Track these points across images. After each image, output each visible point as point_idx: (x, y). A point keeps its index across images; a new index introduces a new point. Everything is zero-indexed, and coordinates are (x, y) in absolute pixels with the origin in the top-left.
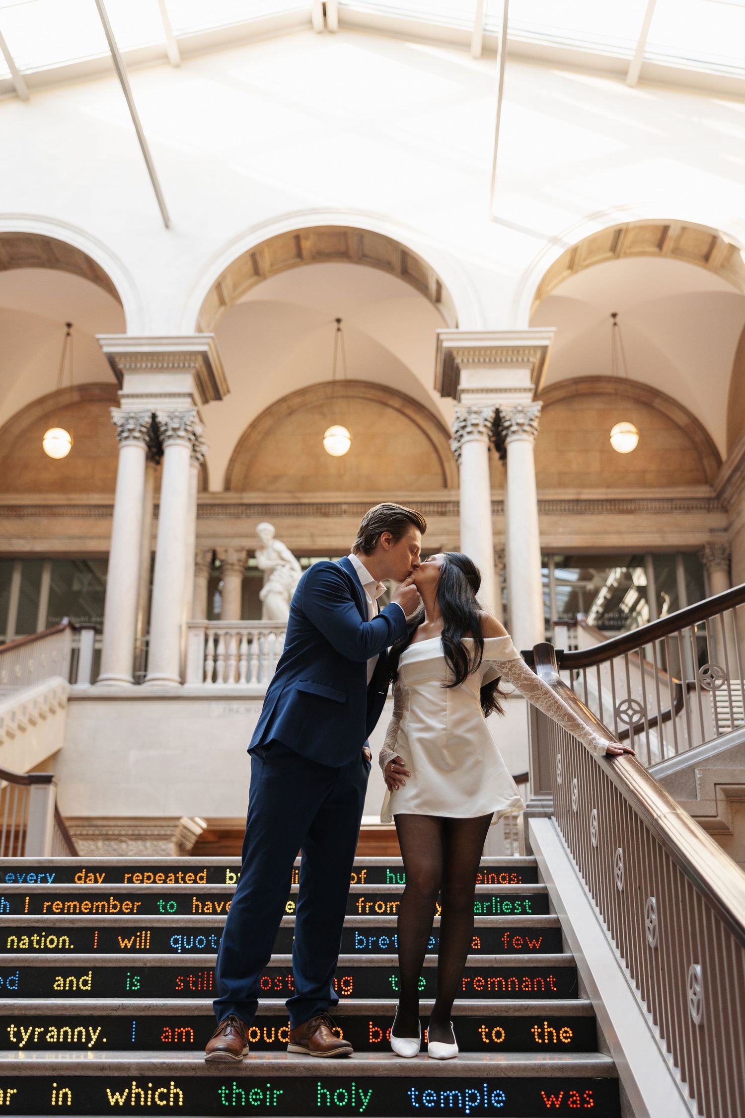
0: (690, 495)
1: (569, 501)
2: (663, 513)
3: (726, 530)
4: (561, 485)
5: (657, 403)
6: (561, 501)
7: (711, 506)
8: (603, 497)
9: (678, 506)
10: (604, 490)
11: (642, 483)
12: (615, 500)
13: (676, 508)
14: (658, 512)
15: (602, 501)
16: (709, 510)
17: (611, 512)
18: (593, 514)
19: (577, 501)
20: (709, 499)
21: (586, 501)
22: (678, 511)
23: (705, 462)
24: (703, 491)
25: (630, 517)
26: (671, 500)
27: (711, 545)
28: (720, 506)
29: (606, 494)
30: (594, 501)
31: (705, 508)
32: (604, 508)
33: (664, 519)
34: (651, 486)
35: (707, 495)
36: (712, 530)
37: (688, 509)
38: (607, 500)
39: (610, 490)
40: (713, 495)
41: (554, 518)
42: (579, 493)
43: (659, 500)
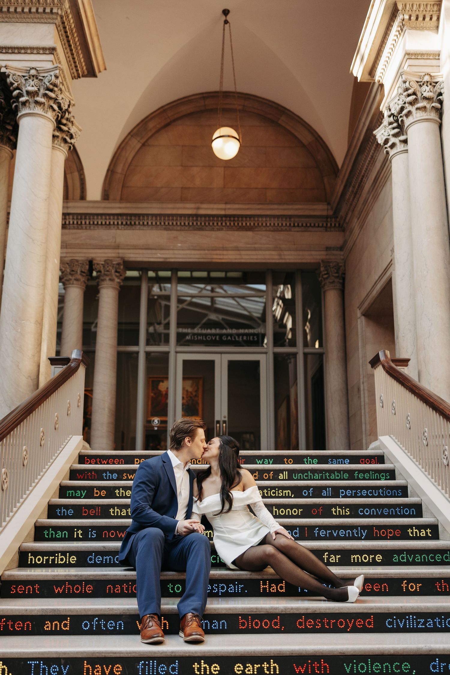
0: (307, 213)
1: (189, 216)
2: (282, 230)
3: (341, 248)
4: (183, 200)
5: (283, 120)
6: (181, 216)
7: (329, 225)
8: (223, 213)
9: (296, 224)
10: (223, 206)
11: (262, 200)
12: (234, 216)
13: (294, 226)
14: (276, 229)
15: (222, 216)
16: (326, 229)
17: (230, 228)
18: (213, 230)
19: (197, 216)
20: (327, 217)
21: (205, 216)
22: (297, 229)
23: (326, 180)
24: (320, 209)
25: (250, 233)
26: (290, 217)
27: (326, 263)
28: (337, 225)
29: (225, 209)
30: (213, 216)
31: (323, 226)
32: (224, 224)
33: (281, 236)
34: (271, 203)
35: (325, 213)
36: (328, 249)
37: (306, 227)
38: (226, 216)
39: (228, 206)
40: (331, 213)
41: (175, 233)
42: (198, 208)
43: (278, 217)
